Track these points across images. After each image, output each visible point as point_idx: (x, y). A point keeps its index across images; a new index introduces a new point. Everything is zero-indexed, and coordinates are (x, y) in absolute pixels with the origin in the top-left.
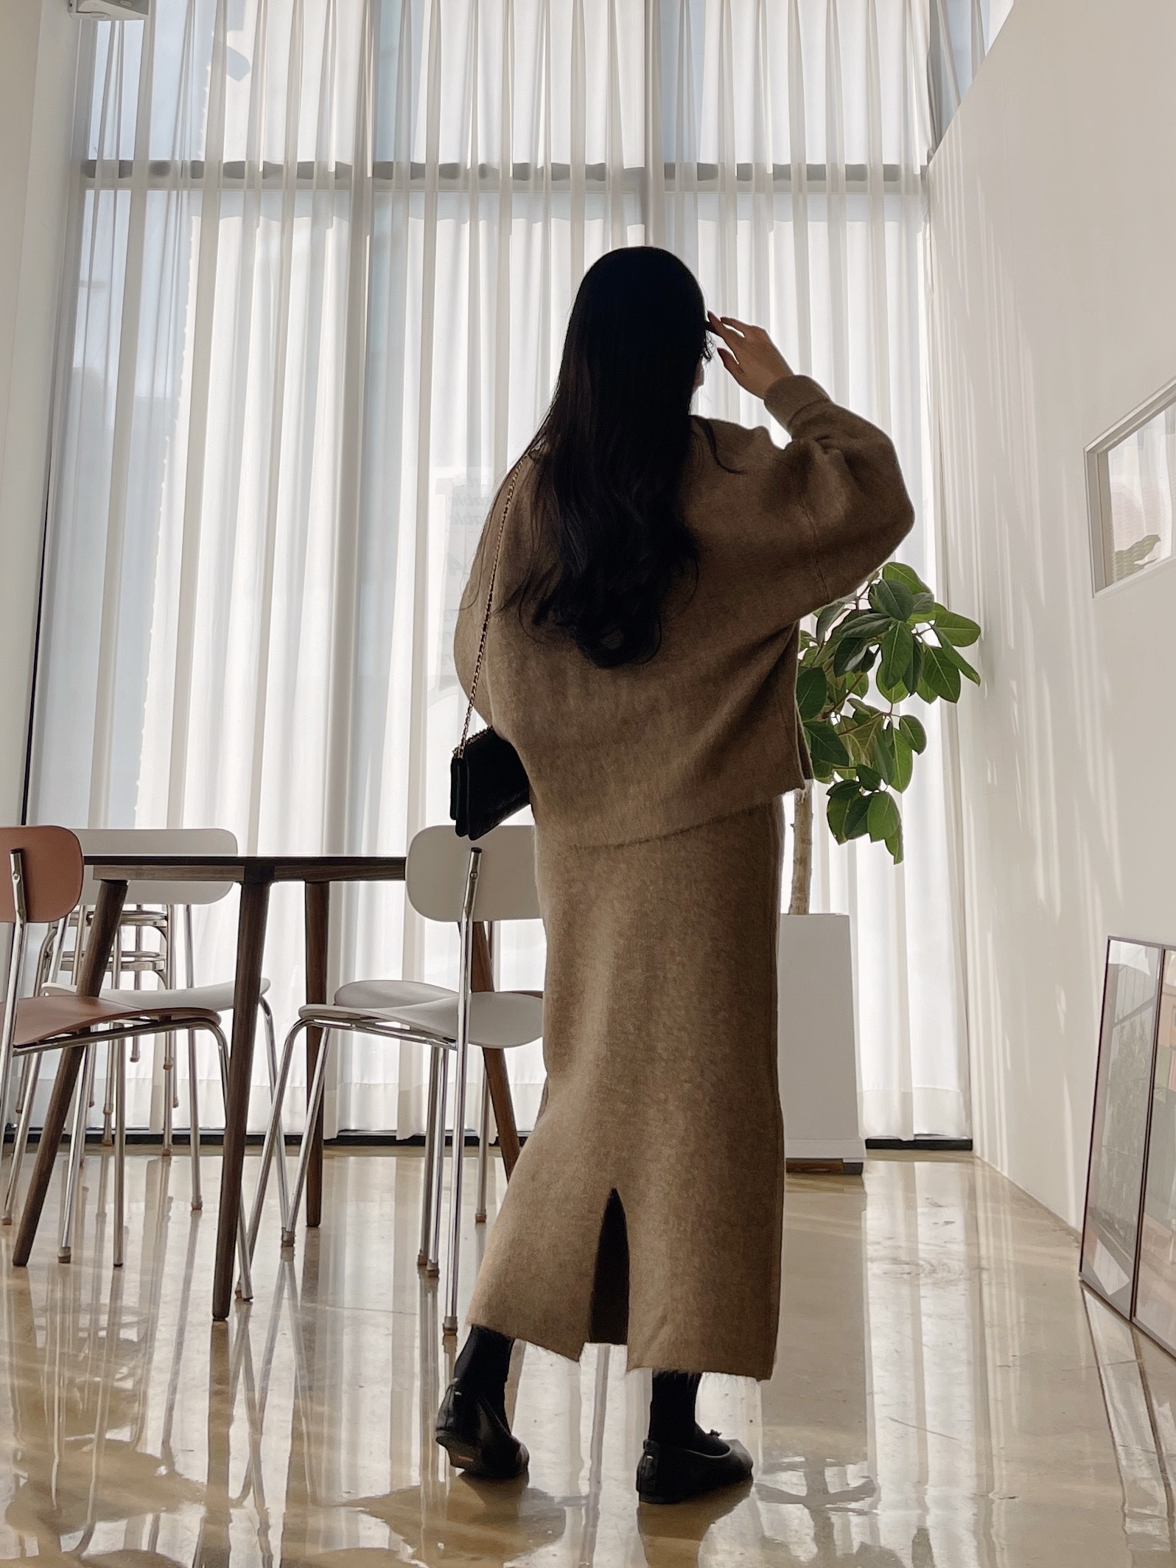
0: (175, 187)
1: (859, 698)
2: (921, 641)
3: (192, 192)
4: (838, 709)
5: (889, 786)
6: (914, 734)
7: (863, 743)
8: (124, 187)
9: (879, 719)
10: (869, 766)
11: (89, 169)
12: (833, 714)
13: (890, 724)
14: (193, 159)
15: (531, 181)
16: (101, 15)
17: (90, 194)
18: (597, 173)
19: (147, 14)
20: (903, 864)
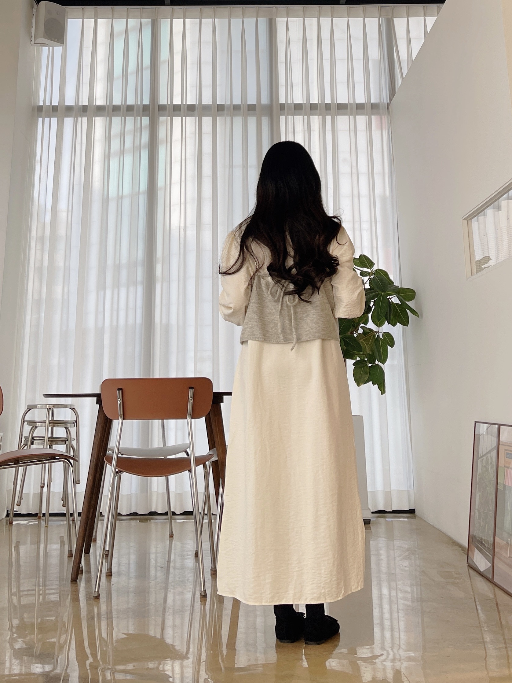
0: (76, 117)
1: (365, 326)
2: (391, 301)
3: (83, 118)
4: (357, 330)
5: (379, 362)
6: (389, 340)
7: (367, 344)
8: (54, 116)
9: (373, 334)
10: (370, 353)
11: (40, 109)
12: (355, 332)
13: (378, 336)
14: (83, 104)
15: (225, 112)
16: (44, 44)
17: (40, 120)
18: (252, 108)
19: (63, 44)
20: (386, 395)
